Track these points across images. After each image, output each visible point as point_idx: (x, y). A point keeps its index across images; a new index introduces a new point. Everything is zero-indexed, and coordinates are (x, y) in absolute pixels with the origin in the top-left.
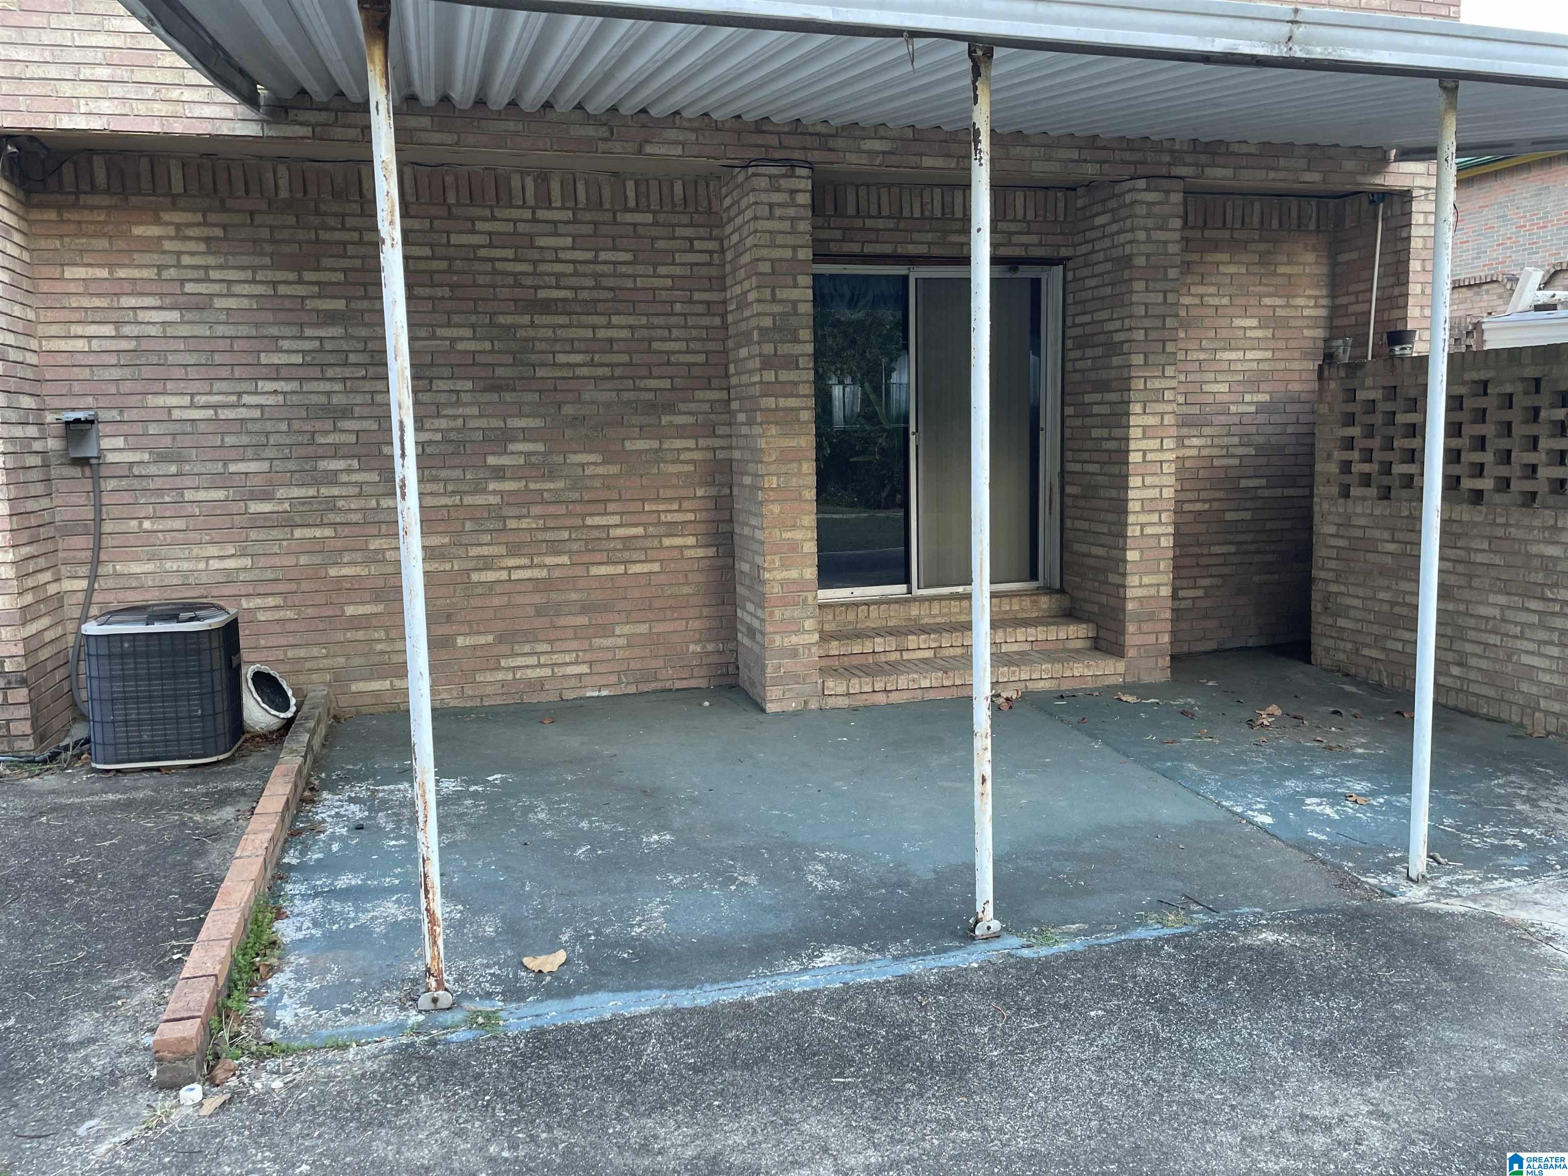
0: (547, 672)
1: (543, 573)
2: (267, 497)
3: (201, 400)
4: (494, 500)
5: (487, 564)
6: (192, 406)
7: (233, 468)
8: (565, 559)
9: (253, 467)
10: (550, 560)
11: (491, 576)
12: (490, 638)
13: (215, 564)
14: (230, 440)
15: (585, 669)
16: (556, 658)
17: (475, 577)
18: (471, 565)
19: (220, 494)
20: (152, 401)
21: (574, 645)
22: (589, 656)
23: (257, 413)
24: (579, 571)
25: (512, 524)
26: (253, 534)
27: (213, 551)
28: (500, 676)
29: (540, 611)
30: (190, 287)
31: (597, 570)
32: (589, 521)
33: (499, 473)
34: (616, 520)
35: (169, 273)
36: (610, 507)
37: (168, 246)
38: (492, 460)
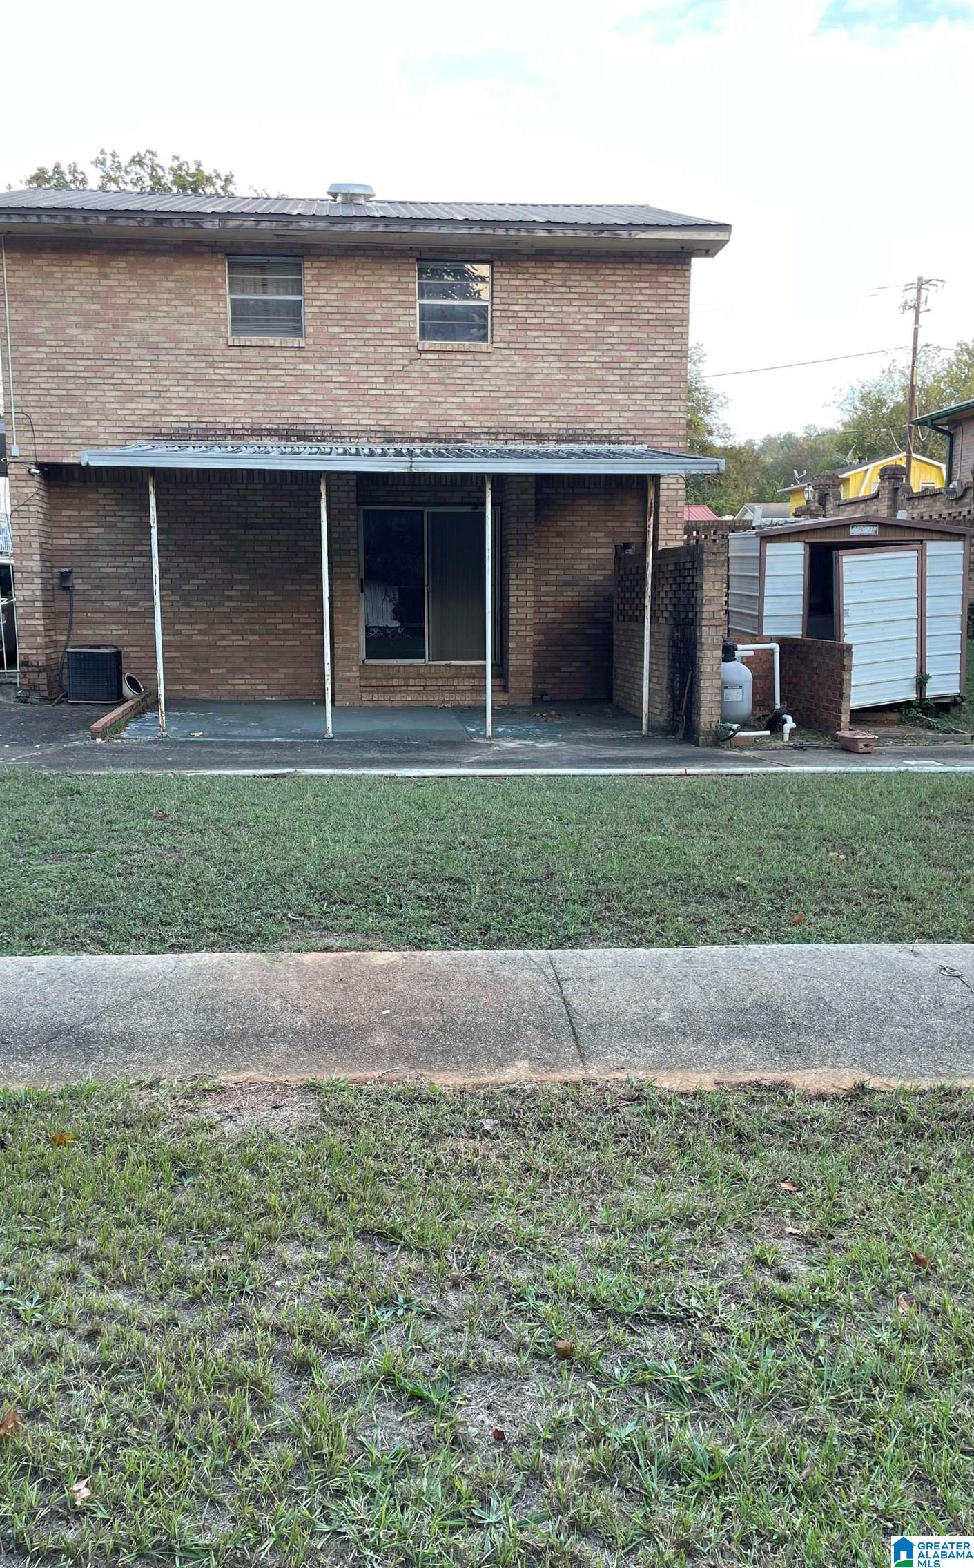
0: (249, 687)
1: (248, 643)
2: (135, 606)
3: (111, 564)
4: (227, 610)
5: (224, 638)
6: (108, 567)
7: (122, 593)
8: (256, 637)
9: (130, 592)
10: (251, 638)
11: (225, 643)
12: (224, 671)
13: (115, 632)
14: (122, 581)
15: (265, 687)
16: (253, 681)
17: (219, 643)
18: (217, 638)
19: (117, 603)
20: (93, 564)
21: (260, 676)
22: (267, 682)
23: (132, 570)
24: (263, 643)
25: (234, 621)
26: (131, 621)
27: (114, 627)
28: (229, 687)
29: (246, 659)
30: (108, 519)
31: (270, 643)
32: (268, 621)
33: (230, 598)
34: (280, 621)
35: (101, 513)
36: (278, 615)
37: (101, 502)
38: (226, 593)
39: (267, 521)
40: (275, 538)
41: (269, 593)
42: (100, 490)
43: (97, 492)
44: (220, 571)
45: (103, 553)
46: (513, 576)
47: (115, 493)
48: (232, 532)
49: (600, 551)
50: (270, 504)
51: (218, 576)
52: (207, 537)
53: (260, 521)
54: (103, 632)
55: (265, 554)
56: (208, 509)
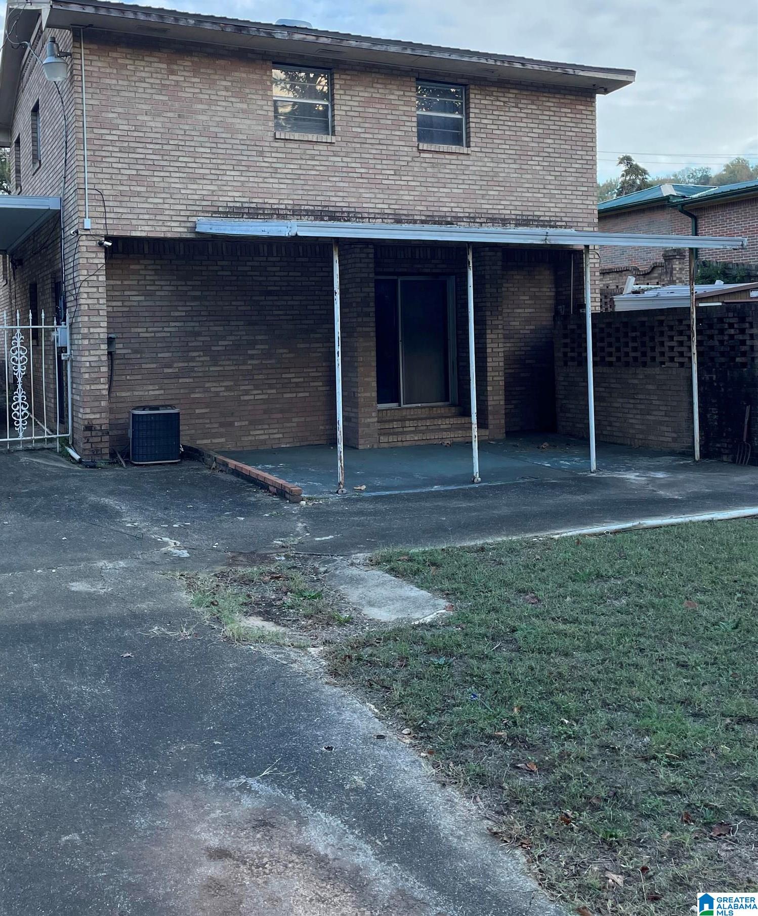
0: (267, 437)
1: (266, 397)
2: (170, 367)
3: (150, 329)
4: (250, 367)
5: (247, 393)
6: (147, 332)
7: (159, 355)
8: (274, 391)
9: (167, 355)
10: (269, 391)
11: (247, 398)
12: (247, 423)
13: (151, 393)
14: (159, 345)
15: (281, 436)
16: (271, 431)
17: (242, 398)
18: (240, 393)
19: (154, 366)
20: (133, 330)
21: (277, 426)
22: (283, 431)
23: (169, 335)
24: (280, 396)
25: (256, 377)
26: (166, 381)
27: (151, 387)
28: (250, 438)
29: (265, 412)
30: (148, 288)
31: (286, 396)
32: (284, 376)
33: (252, 357)
34: (293, 375)
35: (142, 282)
36: (292, 370)
37: (142, 272)
38: (249, 352)
39: (284, 288)
40: (289, 303)
41: (285, 351)
42: (141, 262)
43: (139, 264)
44: (244, 333)
45: (143, 319)
46: (489, 331)
47: (154, 264)
48: (254, 298)
49: (527, 311)
50: (286, 274)
51: (243, 338)
52: (234, 303)
53: (278, 288)
54: (141, 393)
55: (282, 317)
56: (235, 278)
